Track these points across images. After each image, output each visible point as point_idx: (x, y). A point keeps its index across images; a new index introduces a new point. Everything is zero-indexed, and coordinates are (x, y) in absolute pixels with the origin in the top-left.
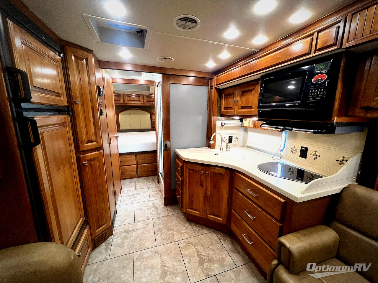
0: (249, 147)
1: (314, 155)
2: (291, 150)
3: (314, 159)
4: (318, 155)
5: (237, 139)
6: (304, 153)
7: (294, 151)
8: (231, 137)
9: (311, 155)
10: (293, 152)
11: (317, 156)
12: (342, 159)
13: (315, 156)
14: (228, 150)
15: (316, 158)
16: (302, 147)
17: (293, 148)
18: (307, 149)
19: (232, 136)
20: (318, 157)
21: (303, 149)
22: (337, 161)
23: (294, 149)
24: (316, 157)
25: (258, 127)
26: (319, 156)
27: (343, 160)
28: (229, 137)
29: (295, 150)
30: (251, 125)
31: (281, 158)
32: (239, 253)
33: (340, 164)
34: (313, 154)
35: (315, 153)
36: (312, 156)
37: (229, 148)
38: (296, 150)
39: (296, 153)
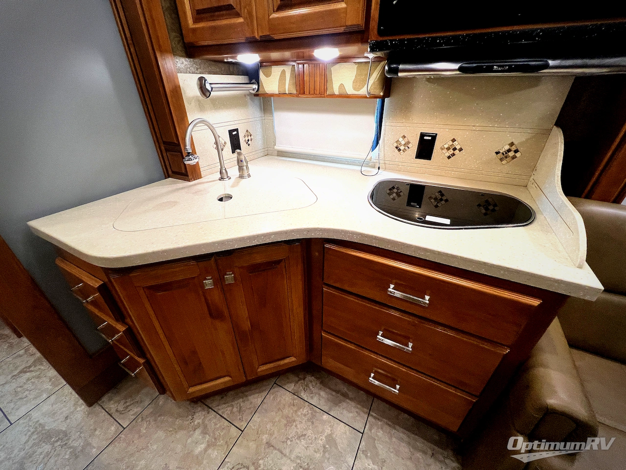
0: (282, 154)
1: (448, 149)
2: (395, 145)
3: (449, 157)
4: (458, 147)
5: (249, 138)
6: (426, 148)
7: (402, 148)
8: (235, 133)
9: (442, 149)
10: (399, 150)
11: (455, 149)
12: (507, 147)
13: (451, 150)
14: (246, 174)
15: (453, 155)
16: (422, 135)
17: (401, 139)
18: (434, 137)
19: (237, 130)
20: (457, 152)
21: (425, 138)
22: (497, 153)
23: (403, 143)
24: (452, 152)
25: (312, 92)
26: (461, 150)
27: (509, 151)
28: (230, 132)
29: (405, 145)
30: (289, 86)
31: (379, 168)
32: (345, 396)
33: (501, 160)
34: (446, 146)
35: (451, 143)
36: (445, 151)
37: (247, 166)
38: (409, 143)
39: (408, 152)
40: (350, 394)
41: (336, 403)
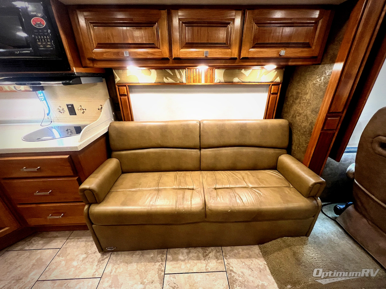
2: (58, 110)
6: (72, 110)
7: (62, 111)
10: (61, 112)
11: (83, 110)
12: (100, 107)
15: (84, 112)
16: (67, 105)
17: (59, 108)
18: (72, 105)
20: (84, 110)
21: (69, 106)
22: (99, 109)
23: (61, 109)
24: (83, 111)
29: (62, 110)
31: (51, 122)
32: (56, 237)
34: (79, 109)
35: (80, 107)
36: (80, 111)
39: (65, 113)
40: (59, 235)
41: (47, 243)
